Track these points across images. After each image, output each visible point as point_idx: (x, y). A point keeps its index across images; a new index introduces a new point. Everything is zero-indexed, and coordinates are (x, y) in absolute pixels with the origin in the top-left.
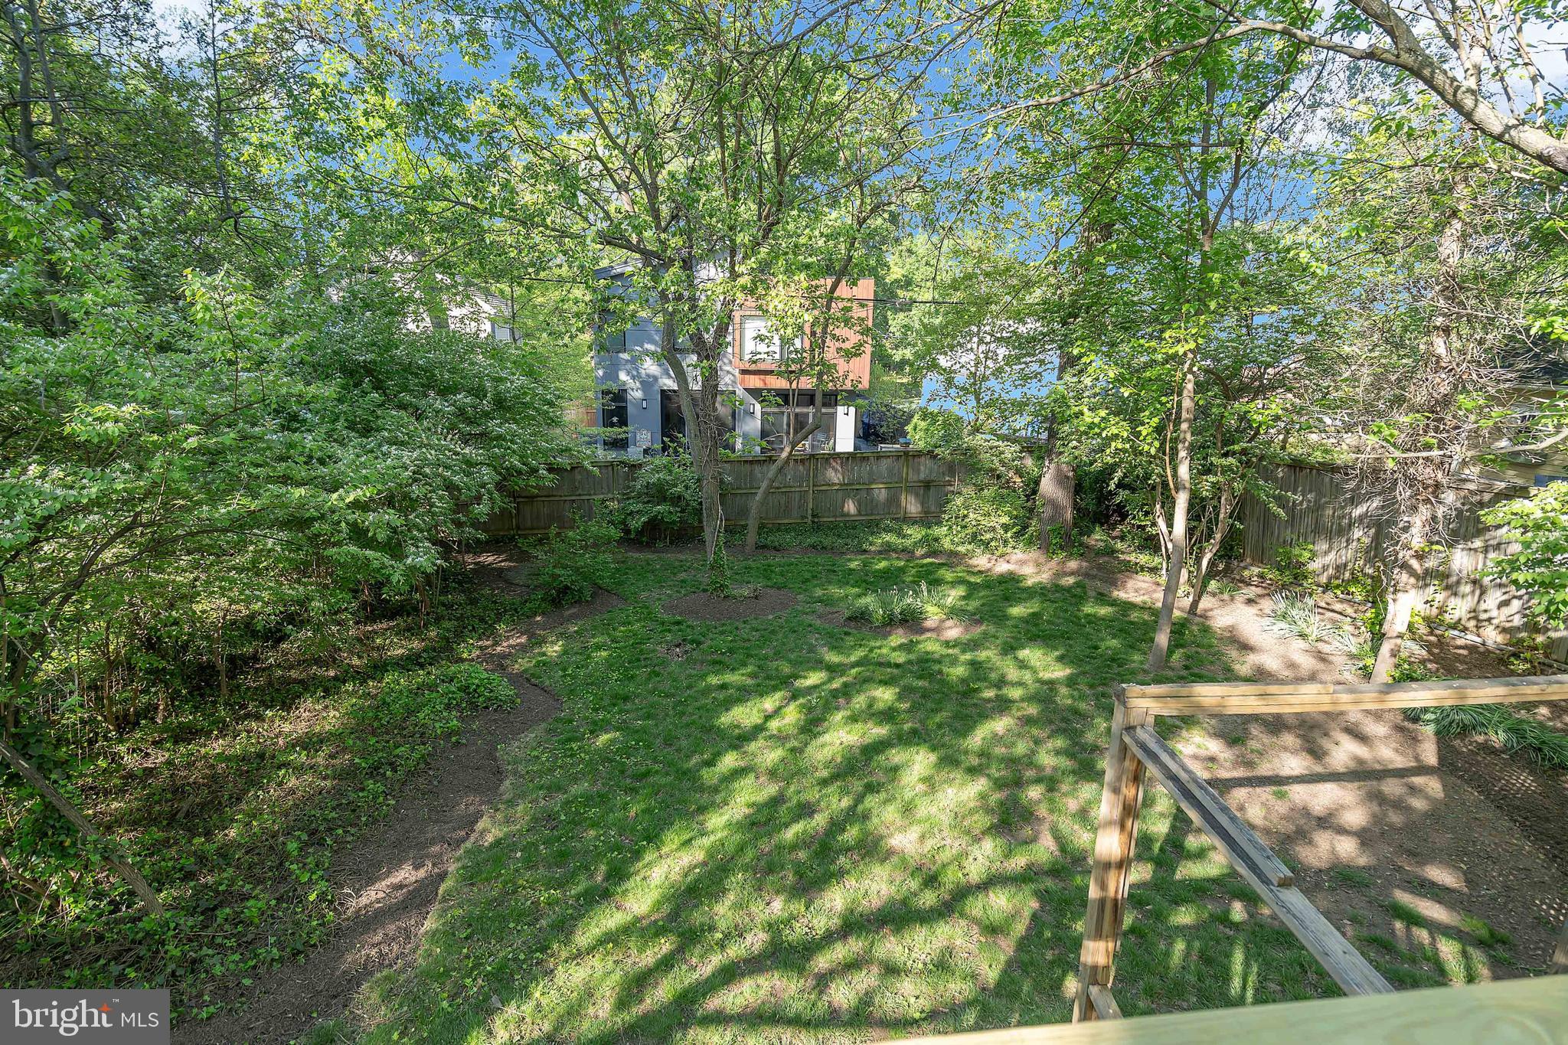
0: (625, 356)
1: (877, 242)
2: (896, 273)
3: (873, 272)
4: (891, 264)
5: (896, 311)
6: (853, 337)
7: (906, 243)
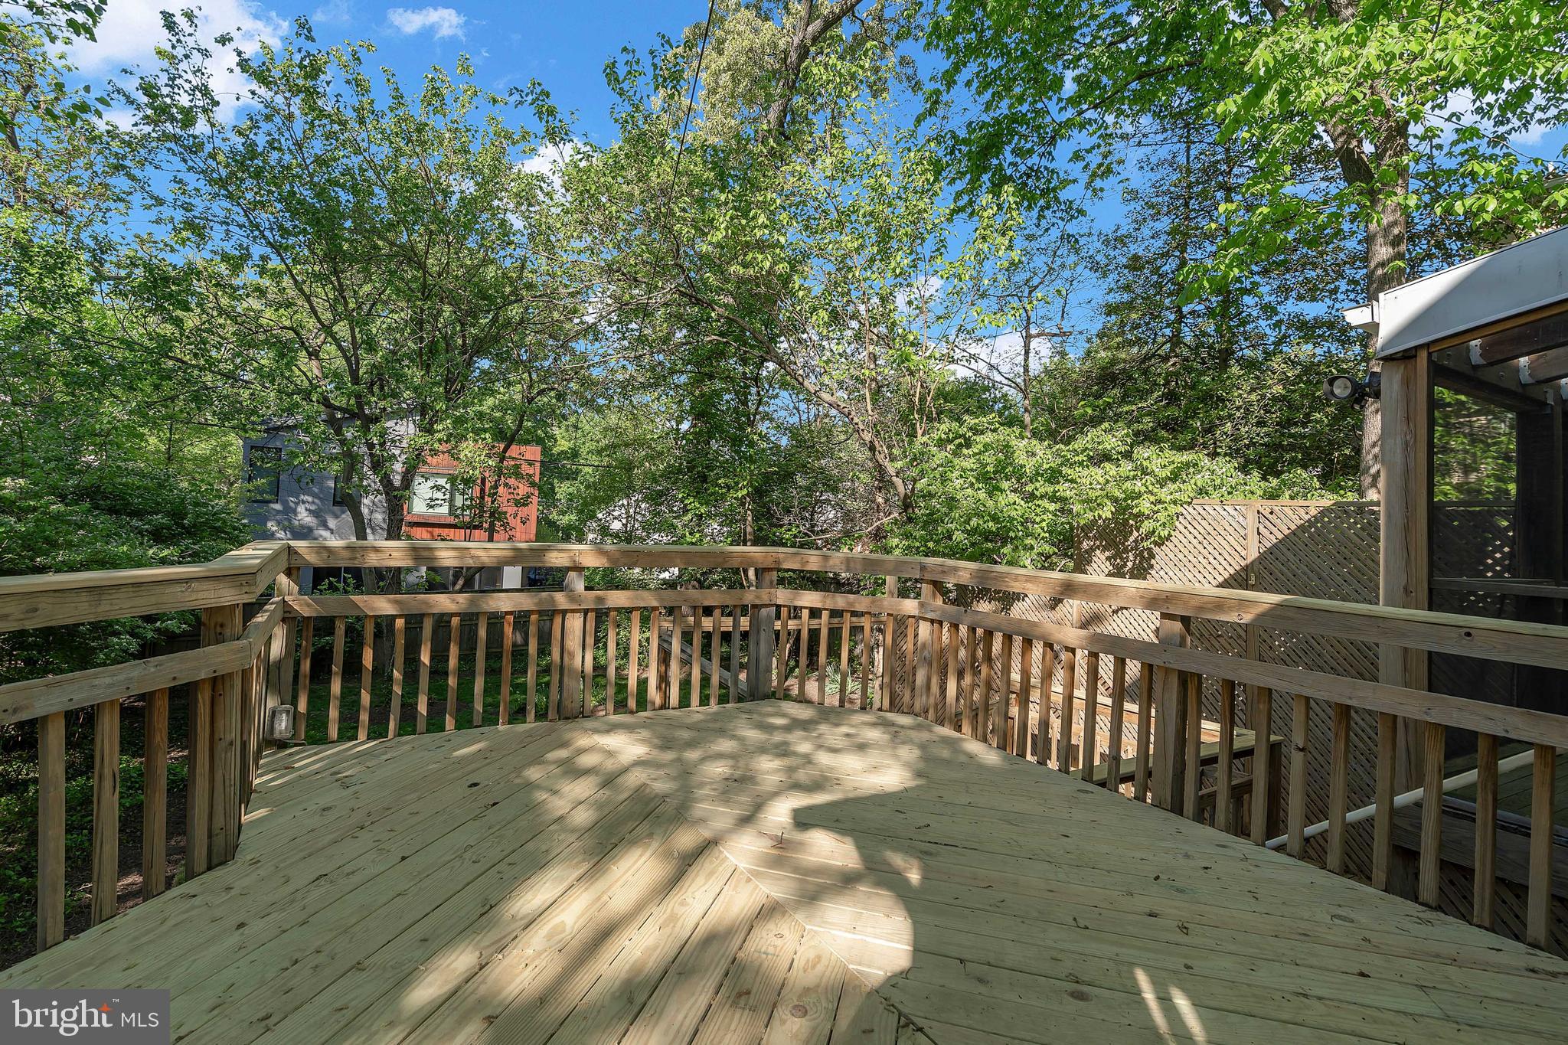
0: (278, 507)
1: (544, 416)
2: (563, 445)
3: (540, 441)
4: (558, 437)
5: (562, 479)
6: (523, 489)
7: (572, 419)
